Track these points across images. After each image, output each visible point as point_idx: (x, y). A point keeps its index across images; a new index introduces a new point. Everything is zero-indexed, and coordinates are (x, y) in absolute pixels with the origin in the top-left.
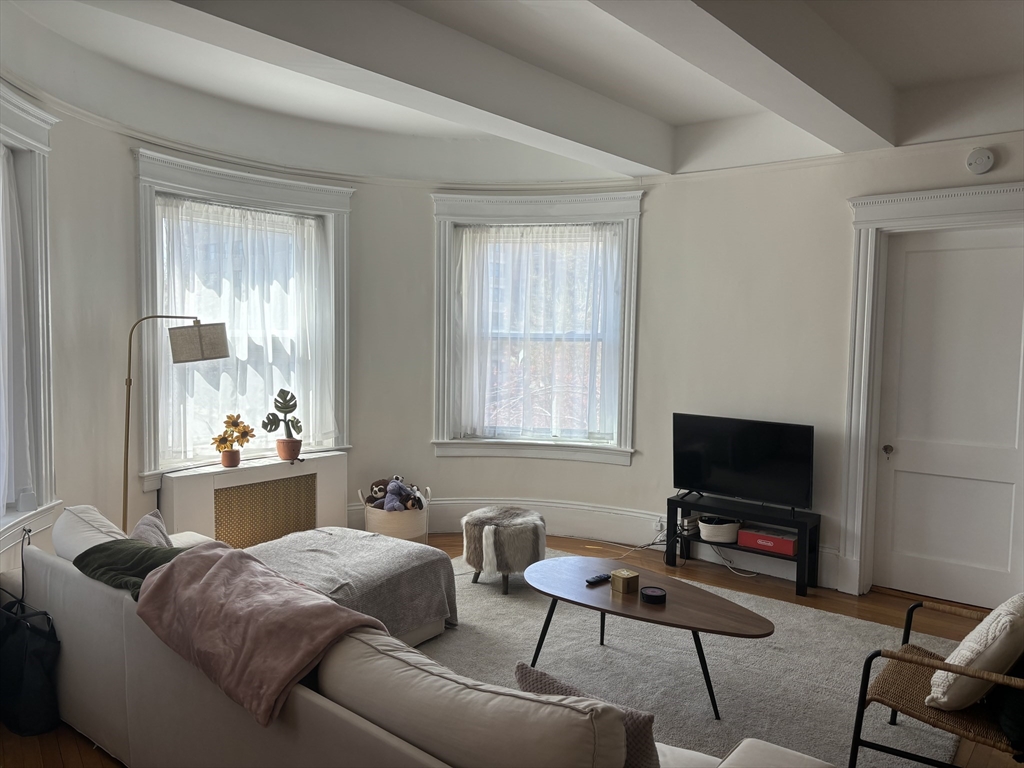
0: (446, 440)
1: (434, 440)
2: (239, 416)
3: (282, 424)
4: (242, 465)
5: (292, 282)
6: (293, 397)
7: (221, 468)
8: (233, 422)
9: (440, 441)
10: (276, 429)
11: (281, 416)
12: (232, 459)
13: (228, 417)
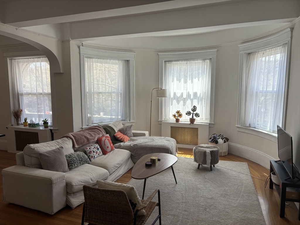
0: (240, 126)
1: (237, 126)
2: (180, 111)
3: (192, 114)
4: (180, 122)
5: (200, 79)
6: (196, 108)
7: (175, 122)
8: (178, 112)
9: (238, 126)
10: (190, 115)
11: (192, 112)
12: (177, 120)
13: (177, 111)
